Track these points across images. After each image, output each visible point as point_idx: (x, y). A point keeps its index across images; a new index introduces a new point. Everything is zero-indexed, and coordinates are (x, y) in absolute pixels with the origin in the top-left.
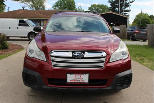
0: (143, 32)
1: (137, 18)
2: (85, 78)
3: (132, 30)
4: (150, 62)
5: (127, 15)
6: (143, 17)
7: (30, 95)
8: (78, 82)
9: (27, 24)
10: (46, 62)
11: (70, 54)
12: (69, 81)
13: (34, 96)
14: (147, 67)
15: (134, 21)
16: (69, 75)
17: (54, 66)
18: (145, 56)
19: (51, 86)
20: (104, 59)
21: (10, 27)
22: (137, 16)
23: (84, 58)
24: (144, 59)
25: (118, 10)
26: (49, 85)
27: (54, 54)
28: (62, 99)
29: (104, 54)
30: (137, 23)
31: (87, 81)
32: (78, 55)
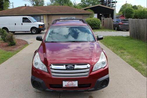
0: (126, 24)
1: (122, 8)
2: (75, 84)
3: (117, 22)
4: (128, 55)
5: (114, 6)
6: (127, 7)
7: (37, 92)
8: (70, 86)
9: (30, 21)
10: (48, 73)
11: (64, 67)
12: (64, 86)
13: (40, 92)
14: (125, 61)
15: (120, 11)
16: (64, 82)
17: (53, 76)
18: (125, 50)
19: (51, 89)
20: (89, 69)
21: (15, 24)
22: (122, 6)
23: (74, 69)
24: (124, 53)
25: (106, 2)
26: (51, 88)
27: (53, 67)
28: (60, 94)
29: (89, 66)
30: (122, 13)
31: (77, 85)
32: (70, 68)
